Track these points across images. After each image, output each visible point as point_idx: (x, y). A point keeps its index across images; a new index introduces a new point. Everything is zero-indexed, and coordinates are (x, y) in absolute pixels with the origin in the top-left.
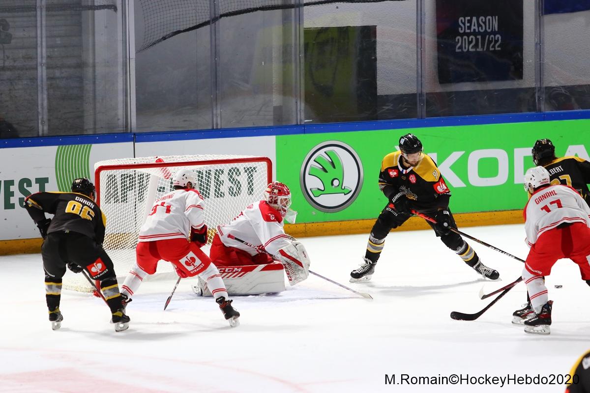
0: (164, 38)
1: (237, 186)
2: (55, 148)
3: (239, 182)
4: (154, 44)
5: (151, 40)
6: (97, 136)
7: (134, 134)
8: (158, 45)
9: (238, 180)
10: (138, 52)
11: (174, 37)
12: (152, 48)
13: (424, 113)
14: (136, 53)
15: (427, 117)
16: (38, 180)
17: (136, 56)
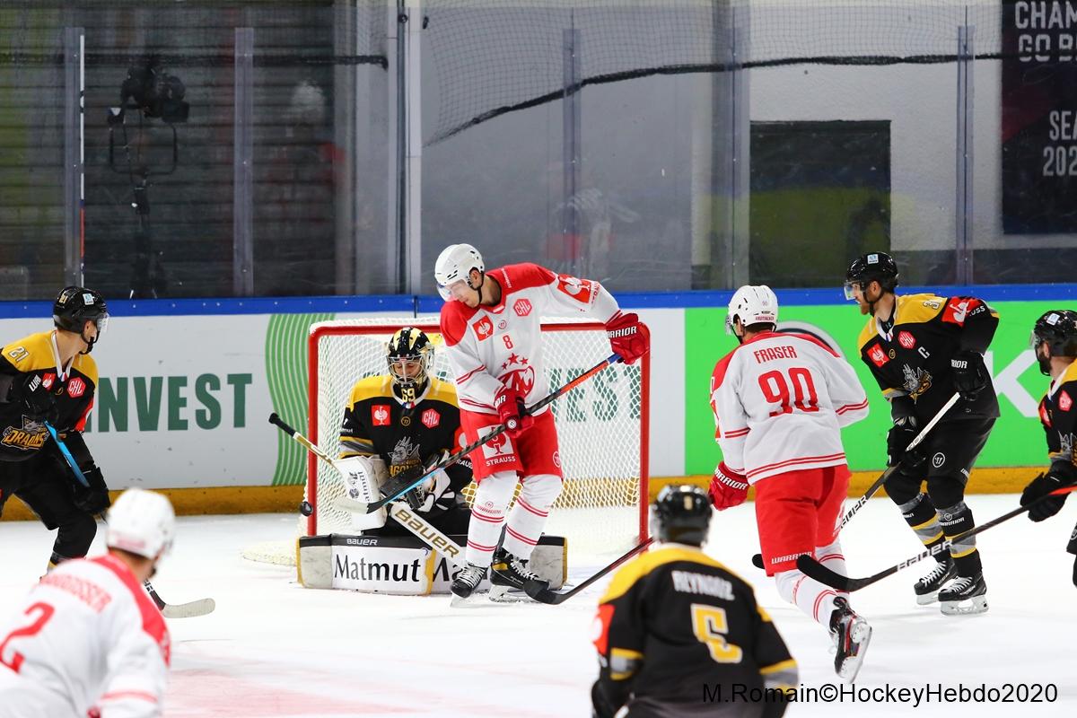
0: (477, 121)
1: (612, 402)
2: (266, 318)
3: (615, 397)
4: (458, 130)
5: (452, 124)
6: (346, 299)
7: (416, 298)
8: (463, 133)
9: (614, 391)
10: (427, 144)
11: (495, 118)
12: (454, 139)
13: (970, 276)
14: (423, 147)
15: (975, 283)
16: (232, 379)
17: (423, 152)
